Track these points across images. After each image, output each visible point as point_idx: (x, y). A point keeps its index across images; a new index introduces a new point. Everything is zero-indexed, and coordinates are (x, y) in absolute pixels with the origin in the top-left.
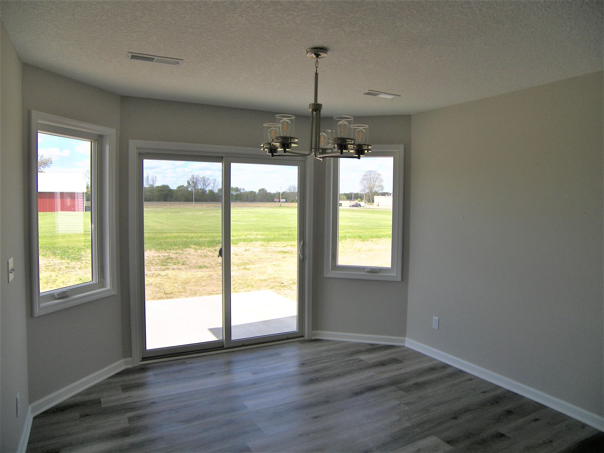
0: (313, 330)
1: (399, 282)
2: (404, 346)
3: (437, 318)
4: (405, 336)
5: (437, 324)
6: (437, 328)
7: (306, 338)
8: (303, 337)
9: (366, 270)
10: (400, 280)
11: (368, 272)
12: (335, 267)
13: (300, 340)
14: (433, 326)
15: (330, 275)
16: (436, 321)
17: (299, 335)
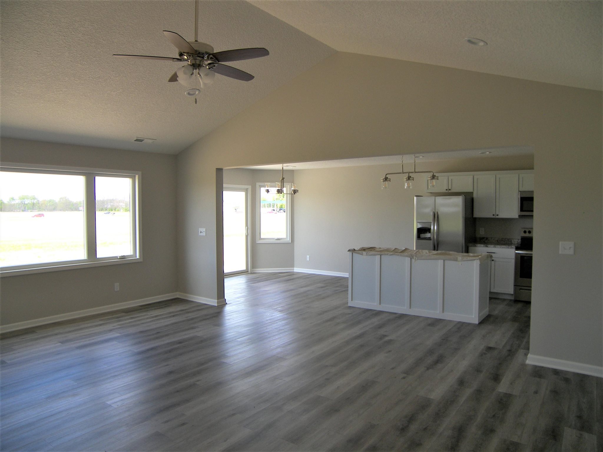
0: (252, 269)
2: (294, 272)
3: (309, 256)
4: (294, 267)
5: (309, 258)
6: (309, 260)
8: (248, 272)
10: (291, 242)
11: (276, 240)
12: (260, 239)
13: (247, 273)
14: (307, 260)
15: (258, 242)
16: (308, 257)
17: (247, 271)
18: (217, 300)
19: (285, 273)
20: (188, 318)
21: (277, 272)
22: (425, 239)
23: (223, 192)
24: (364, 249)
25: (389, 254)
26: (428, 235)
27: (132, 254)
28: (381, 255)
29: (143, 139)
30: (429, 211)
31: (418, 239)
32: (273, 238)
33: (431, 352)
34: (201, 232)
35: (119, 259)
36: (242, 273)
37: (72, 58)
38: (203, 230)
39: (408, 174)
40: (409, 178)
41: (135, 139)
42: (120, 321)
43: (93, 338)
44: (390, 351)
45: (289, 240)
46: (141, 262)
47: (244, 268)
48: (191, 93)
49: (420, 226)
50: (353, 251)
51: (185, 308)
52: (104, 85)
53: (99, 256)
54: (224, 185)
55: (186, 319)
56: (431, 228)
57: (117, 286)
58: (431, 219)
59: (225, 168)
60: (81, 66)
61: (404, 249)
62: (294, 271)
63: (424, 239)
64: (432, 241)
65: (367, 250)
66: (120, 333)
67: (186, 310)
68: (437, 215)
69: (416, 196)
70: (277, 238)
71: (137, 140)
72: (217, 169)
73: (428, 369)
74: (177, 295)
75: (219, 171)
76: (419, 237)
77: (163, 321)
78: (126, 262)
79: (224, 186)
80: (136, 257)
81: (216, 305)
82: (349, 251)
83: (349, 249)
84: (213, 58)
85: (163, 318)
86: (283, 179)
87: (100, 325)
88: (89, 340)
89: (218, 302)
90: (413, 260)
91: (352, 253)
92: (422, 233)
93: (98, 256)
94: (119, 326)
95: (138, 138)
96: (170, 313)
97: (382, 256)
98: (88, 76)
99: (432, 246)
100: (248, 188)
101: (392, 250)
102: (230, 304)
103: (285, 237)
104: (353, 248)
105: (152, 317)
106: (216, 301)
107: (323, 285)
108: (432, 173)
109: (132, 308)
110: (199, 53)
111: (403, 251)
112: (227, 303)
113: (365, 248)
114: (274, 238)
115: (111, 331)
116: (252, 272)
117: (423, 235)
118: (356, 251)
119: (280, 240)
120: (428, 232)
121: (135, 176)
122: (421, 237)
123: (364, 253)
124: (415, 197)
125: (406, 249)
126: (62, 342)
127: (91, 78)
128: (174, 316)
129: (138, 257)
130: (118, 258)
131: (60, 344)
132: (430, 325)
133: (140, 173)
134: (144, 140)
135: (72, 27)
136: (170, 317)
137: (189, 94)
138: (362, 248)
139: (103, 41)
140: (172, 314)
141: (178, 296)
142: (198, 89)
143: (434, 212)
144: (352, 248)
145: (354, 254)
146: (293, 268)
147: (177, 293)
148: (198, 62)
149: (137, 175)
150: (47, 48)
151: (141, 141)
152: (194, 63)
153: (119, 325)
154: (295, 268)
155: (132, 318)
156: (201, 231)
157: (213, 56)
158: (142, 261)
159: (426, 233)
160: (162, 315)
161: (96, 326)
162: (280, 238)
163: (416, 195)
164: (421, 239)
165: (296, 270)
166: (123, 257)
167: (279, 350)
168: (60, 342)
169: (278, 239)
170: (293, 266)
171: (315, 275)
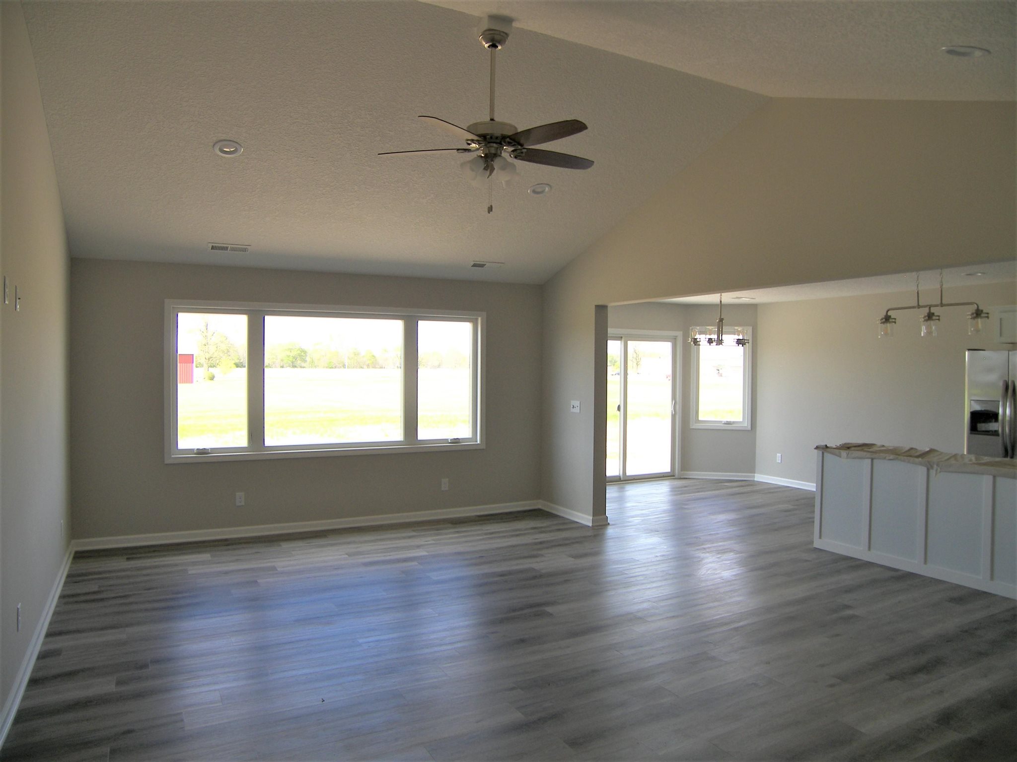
0: (681, 471)
1: (749, 430)
2: (754, 481)
3: (780, 455)
4: (755, 473)
5: (780, 459)
6: (780, 462)
7: (676, 477)
8: (674, 476)
9: (723, 422)
10: (750, 429)
11: (724, 424)
12: (698, 421)
13: (672, 477)
14: (777, 461)
15: (694, 427)
16: (779, 457)
17: (671, 474)
18: (593, 516)
19: (737, 481)
20: (536, 541)
21: (723, 480)
22: (987, 433)
23: (608, 341)
24: (847, 447)
25: (887, 458)
26: (993, 426)
27: (470, 436)
28: (872, 459)
29: (485, 263)
30: (995, 378)
31: (971, 433)
32: (720, 421)
33: (920, 649)
34: (573, 408)
35: (450, 443)
36: (664, 477)
37: (355, 159)
38: (576, 403)
39: (928, 307)
40: (930, 316)
41: (472, 263)
42: (438, 535)
43: (391, 554)
44: (837, 635)
45: (747, 425)
46: (483, 449)
47: (667, 468)
48: (539, 190)
49: (977, 408)
50: (823, 448)
51: (542, 525)
52: (407, 191)
53: (421, 436)
54: (610, 331)
55: (534, 541)
56: (999, 413)
57: (445, 484)
58: (997, 394)
59: (611, 305)
60: (370, 169)
61: (928, 449)
62: (756, 479)
63: (983, 433)
64: (1000, 439)
65: (853, 448)
66: (427, 552)
67: (542, 527)
68: (1013, 386)
69: (969, 350)
70: (727, 421)
71: (474, 265)
72: (597, 306)
73: (892, 678)
74: (539, 504)
75: (601, 310)
76: (973, 429)
77: (498, 540)
78: (460, 448)
79: (608, 332)
80: (477, 442)
81: (590, 524)
82: (817, 448)
83: (817, 445)
84: (511, 143)
85: (499, 537)
86: (721, 320)
87: (410, 537)
88: (384, 556)
89: (593, 521)
90: (933, 472)
91: (823, 453)
92: (980, 423)
93: (420, 438)
94: (434, 542)
95: (476, 262)
96: (516, 530)
97: (875, 461)
98: (382, 181)
99: (1000, 450)
100: (676, 336)
101: (904, 451)
102: (613, 525)
103: (741, 420)
104: (825, 444)
105: (486, 534)
106: (591, 518)
107: (790, 507)
108: (976, 306)
109: (467, 517)
110: (491, 138)
111: (924, 455)
112: (609, 524)
113: (850, 445)
114: (722, 421)
115: (418, 547)
116: (682, 477)
117: (983, 425)
118: (829, 449)
119: (731, 424)
120: (994, 420)
121: (477, 319)
122: (979, 429)
123: (844, 453)
124: (967, 353)
125: (932, 451)
126: (350, 555)
127: (387, 183)
128: (517, 535)
129: (479, 442)
130: (449, 441)
131: (347, 556)
132: (952, 600)
133: (484, 314)
134: (485, 265)
135: (346, 121)
136: (512, 536)
137: (534, 192)
138: (845, 444)
139: (390, 132)
140: (518, 533)
141: (540, 507)
142: (548, 185)
143: (1006, 381)
144: (823, 444)
145: (825, 454)
146: (752, 474)
147: (540, 501)
148: (493, 151)
149: (480, 316)
150: (324, 152)
151: (482, 266)
152: (487, 152)
153: (434, 540)
154: (756, 475)
155: (458, 532)
156: (573, 406)
157: (511, 139)
158: (485, 448)
159: (990, 422)
160: (503, 532)
161: (404, 538)
162: (731, 422)
163: (969, 348)
164: (979, 433)
165: (759, 477)
166: (456, 441)
167: (645, 605)
168: (347, 554)
169: (728, 423)
170: (752, 469)
171: (789, 488)
